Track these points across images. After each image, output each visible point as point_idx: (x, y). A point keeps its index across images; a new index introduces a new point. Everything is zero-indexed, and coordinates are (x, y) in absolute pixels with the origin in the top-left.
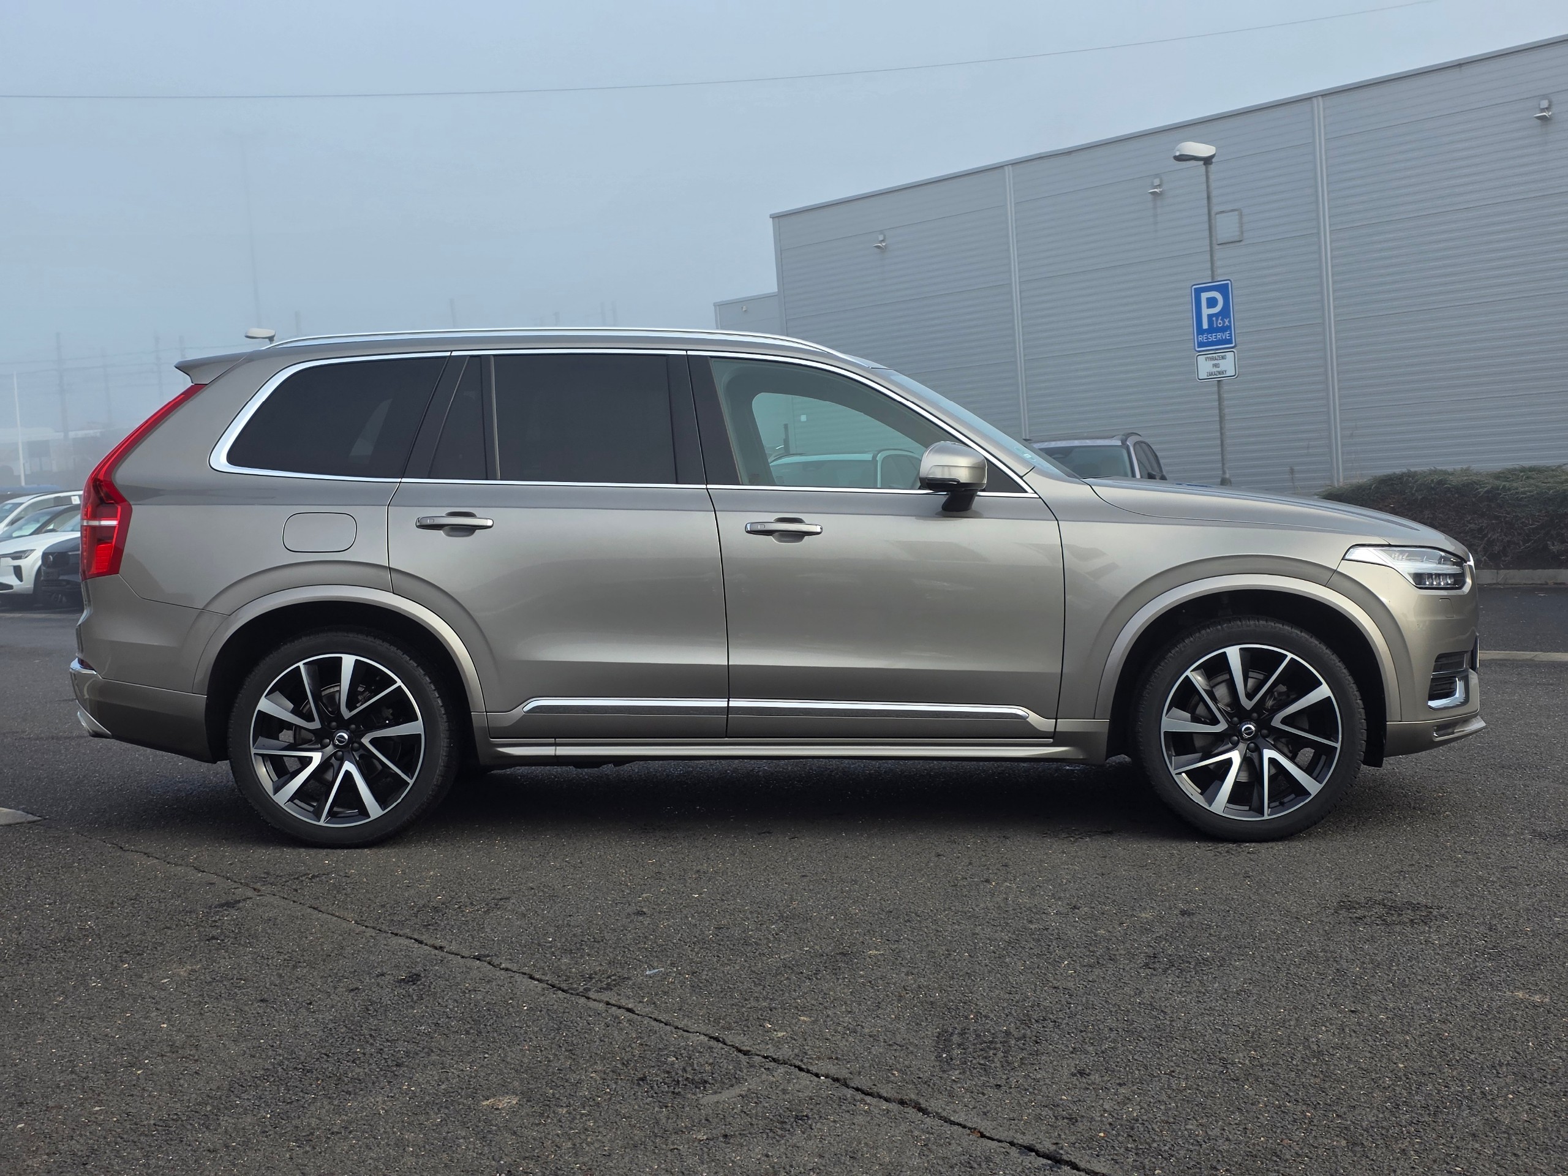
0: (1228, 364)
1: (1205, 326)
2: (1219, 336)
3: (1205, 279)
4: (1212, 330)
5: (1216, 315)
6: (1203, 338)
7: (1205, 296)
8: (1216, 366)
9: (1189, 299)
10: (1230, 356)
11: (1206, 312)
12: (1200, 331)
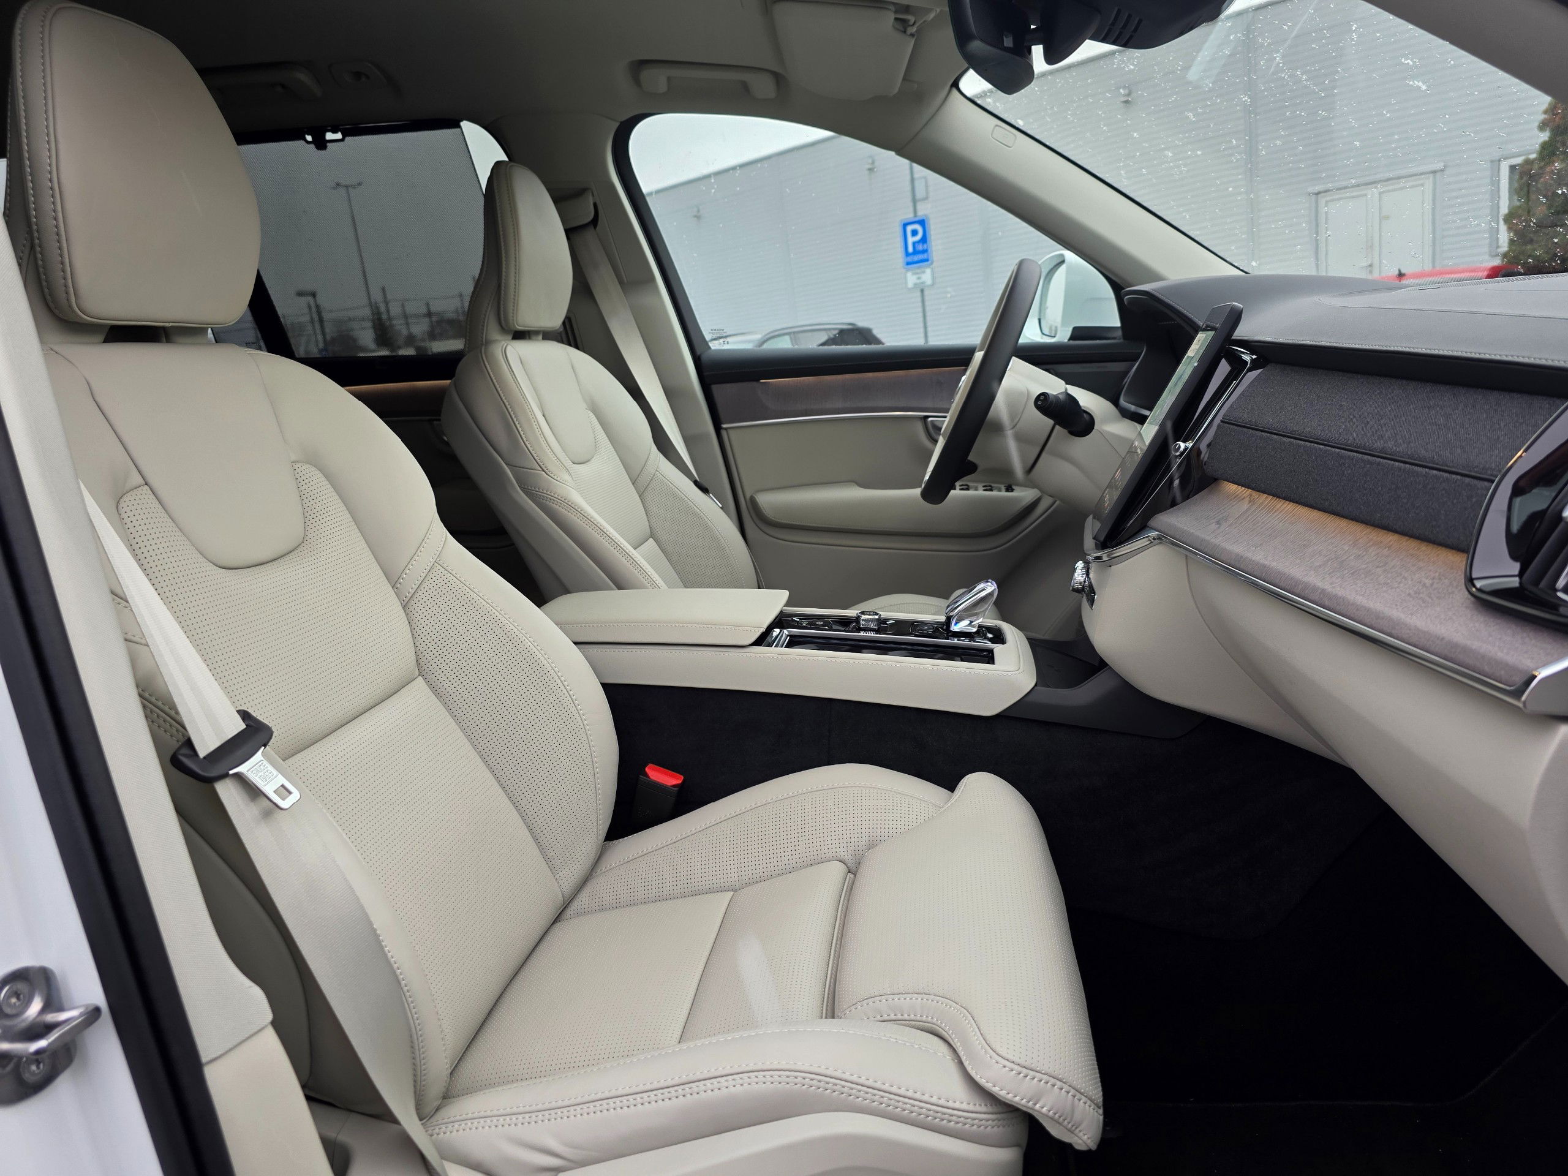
0: (927, 276)
1: (910, 249)
2: (921, 257)
3: (910, 216)
4: (915, 252)
5: (919, 242)
6: (910, 259)
7: (909, 228)
8: (919, 278)
9: (899, 230)
10: (928, 271)
11: (911, 240)
12: (907, 254)
